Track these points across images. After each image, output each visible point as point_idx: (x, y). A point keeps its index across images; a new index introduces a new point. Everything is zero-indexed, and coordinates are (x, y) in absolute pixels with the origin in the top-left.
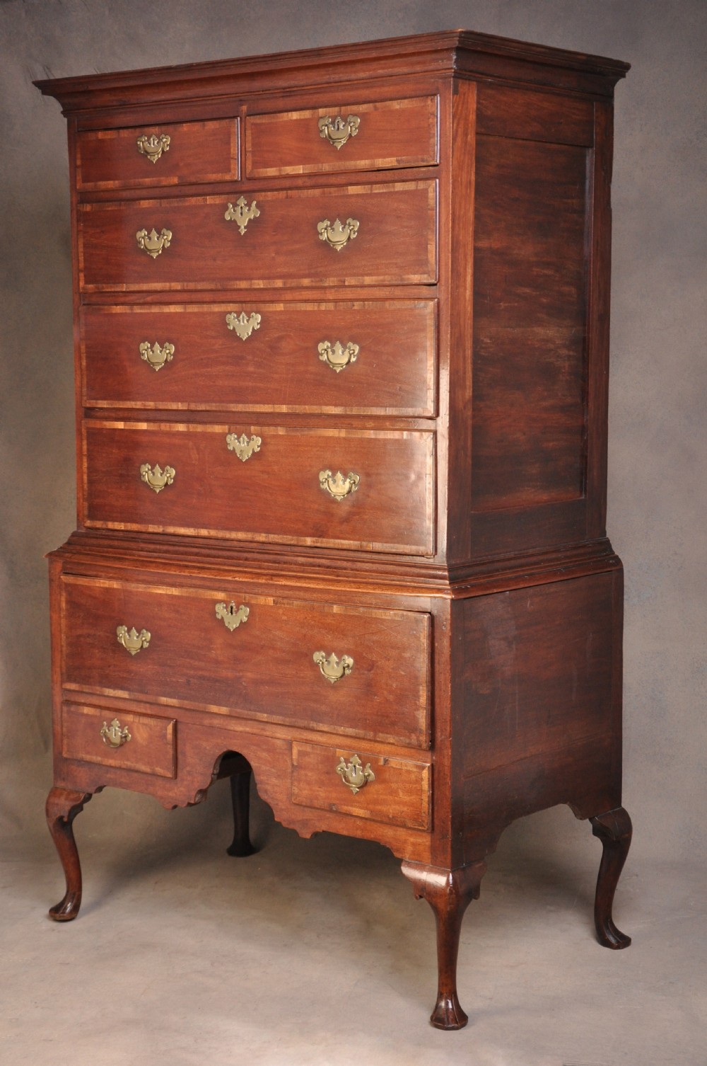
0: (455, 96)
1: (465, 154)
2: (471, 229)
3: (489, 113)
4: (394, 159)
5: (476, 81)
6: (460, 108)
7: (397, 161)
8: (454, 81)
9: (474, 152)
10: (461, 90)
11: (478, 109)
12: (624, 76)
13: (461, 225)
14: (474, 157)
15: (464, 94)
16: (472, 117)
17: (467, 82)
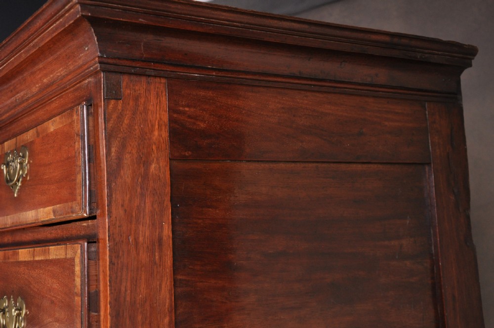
0: (113, 102)
1: (142, 195)
2: (167, 320)
3: (202, 125)
4: (49, 209)
5: (166, 78)
6: (126, 121)
7: (54, 212)
8: (107, 79)
9: (168, 190)
10: (126, 92)
11: (171, 120)
12: (470, 65)
13: (139, 318)
14: (167, 199)
15: (136, 99)
16: (160, 135)
17: (143, 79)
